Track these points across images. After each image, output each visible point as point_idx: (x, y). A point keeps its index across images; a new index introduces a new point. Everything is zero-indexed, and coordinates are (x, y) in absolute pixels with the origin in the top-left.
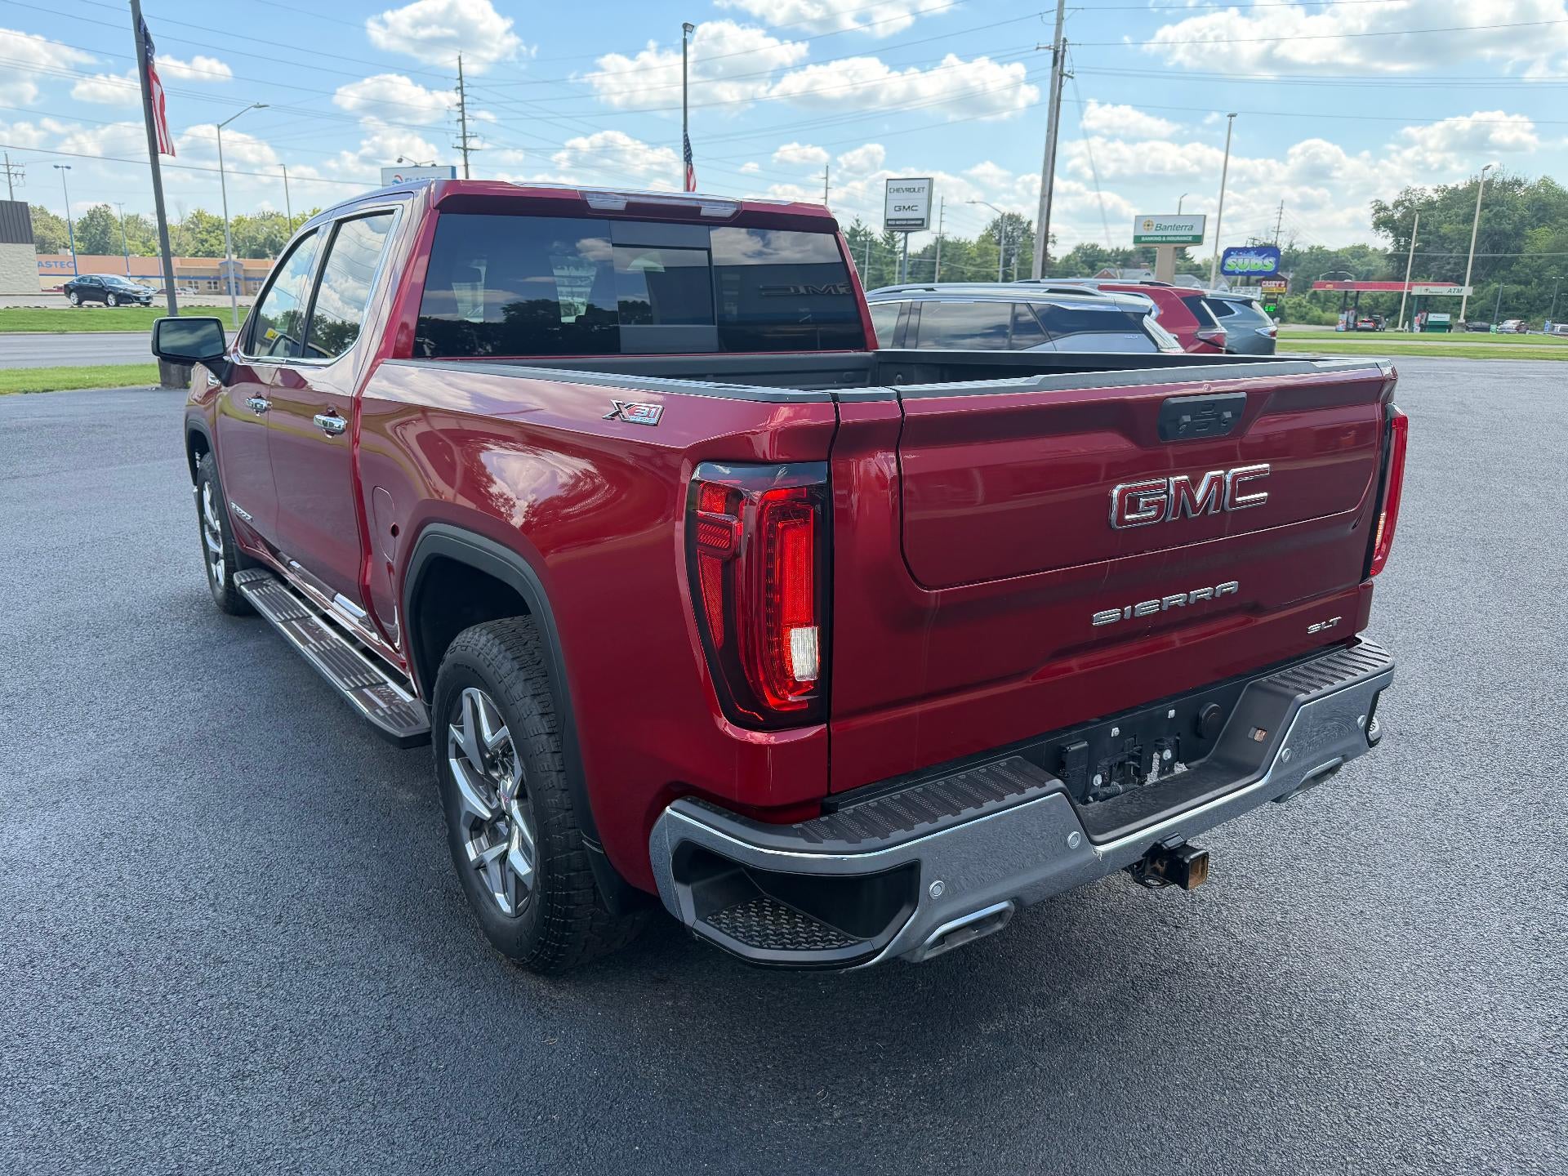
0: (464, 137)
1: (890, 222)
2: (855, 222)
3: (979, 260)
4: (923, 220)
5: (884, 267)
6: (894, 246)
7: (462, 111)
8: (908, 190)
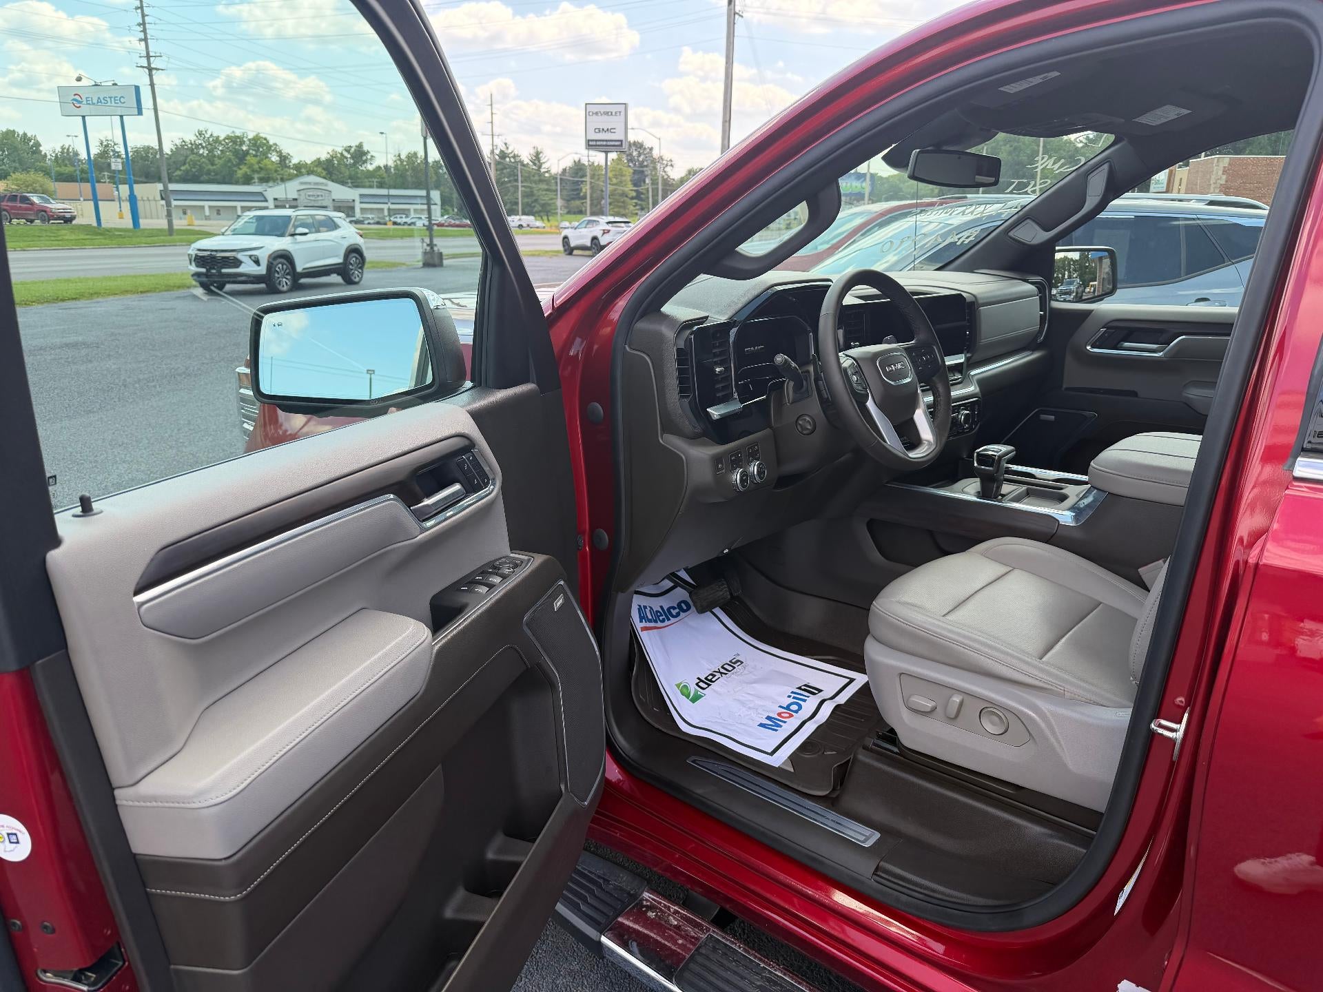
0: (148, 57)
1: (591, 143)
2: (504, 145)
3: (614, 181)
4: (621, 141)
5: (534, 185)
6: (540, 167)
7: (144, 31)
8: (606, 113)
